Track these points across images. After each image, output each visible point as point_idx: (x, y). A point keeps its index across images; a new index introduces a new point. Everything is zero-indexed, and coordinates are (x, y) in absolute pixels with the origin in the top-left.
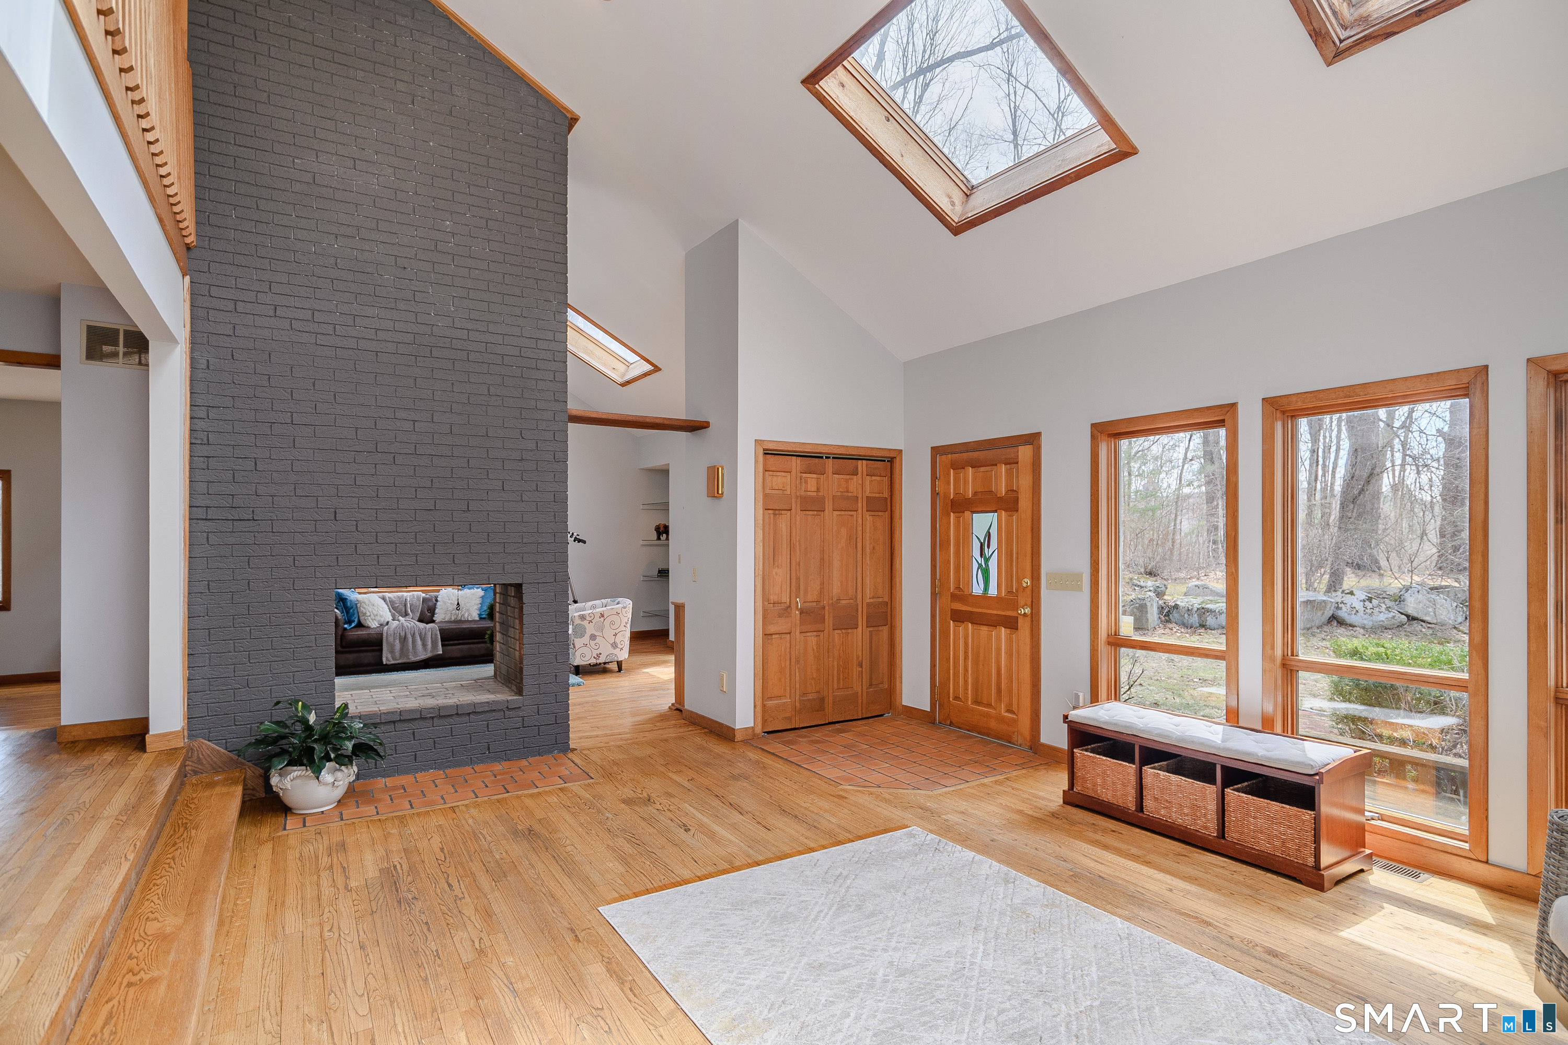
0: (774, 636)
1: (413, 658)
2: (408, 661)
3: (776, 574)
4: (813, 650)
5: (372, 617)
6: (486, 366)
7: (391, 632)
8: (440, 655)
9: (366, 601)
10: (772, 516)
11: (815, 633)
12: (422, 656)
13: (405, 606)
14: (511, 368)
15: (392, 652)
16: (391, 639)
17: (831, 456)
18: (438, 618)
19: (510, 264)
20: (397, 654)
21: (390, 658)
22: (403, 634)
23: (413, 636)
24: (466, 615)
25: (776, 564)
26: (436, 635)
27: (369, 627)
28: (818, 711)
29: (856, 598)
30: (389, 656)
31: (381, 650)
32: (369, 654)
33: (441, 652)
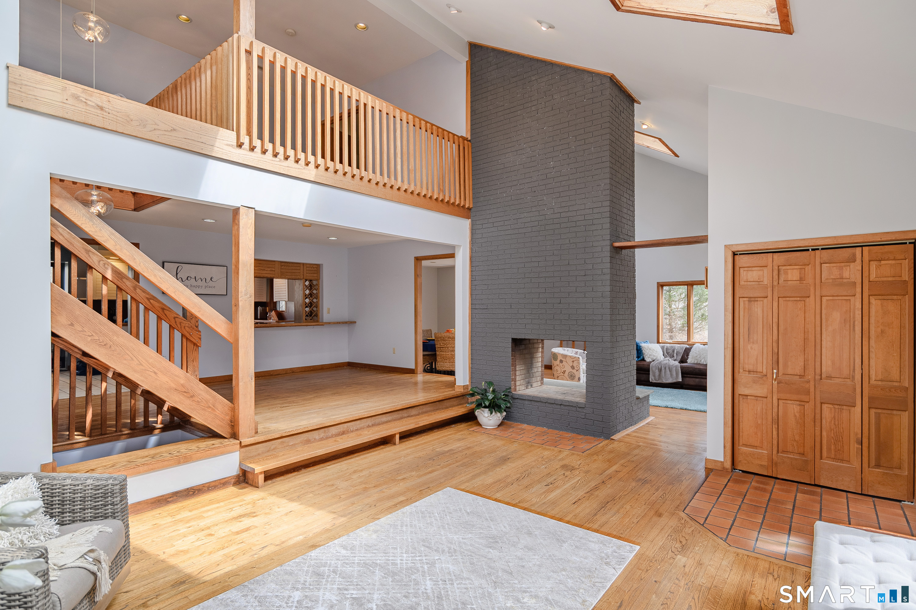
0: (749, 397)
1: (665, 381)
2: (662, 382)
3: (751, 348)
4: (795, 416)
5: (649, 356)
6: (568, 229)
7: (654, 365)
8: (680, 382)
9: (646, 347)
10: (747, 302)
11: (798, 402)
12: (670, 381)
13: (673, 351)
14: (580, 227)
15: (654, 376)
16: (654, 369)
17: (820, 248)
18: (689, 361)
19: (580, 173)
20: (657, 377)
21: (653, 379)
22: (660, 367)
23: (665, 368)
24: (702, 361)
25: (752, 340)
26: (678, 370)
27: (645, 361)
28: (800, 470)
29: (853, 377)
30: (653, 378)
31: (649, 374)
32: (644, 375)
33: (681, 381)
